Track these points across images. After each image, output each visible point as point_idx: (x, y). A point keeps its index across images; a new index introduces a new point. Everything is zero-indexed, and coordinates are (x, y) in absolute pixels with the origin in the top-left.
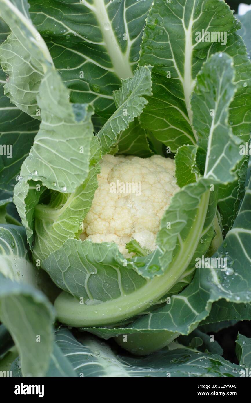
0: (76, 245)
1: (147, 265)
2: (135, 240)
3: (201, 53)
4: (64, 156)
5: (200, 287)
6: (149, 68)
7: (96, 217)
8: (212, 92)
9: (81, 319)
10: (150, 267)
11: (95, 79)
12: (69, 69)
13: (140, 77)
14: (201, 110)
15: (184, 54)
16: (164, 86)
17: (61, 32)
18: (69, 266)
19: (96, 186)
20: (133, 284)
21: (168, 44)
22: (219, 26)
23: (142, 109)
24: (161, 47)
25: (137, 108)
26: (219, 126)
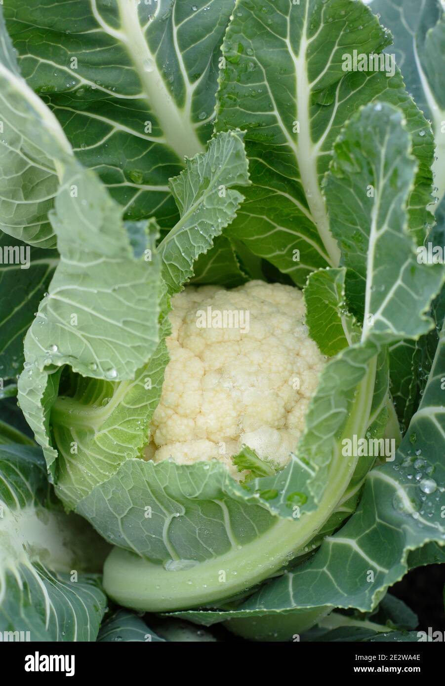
0: (142, 470)
1: (281, 494)
2: (248, 448)
3: (324, 95)
4: (108, 316)
5: (378, 520)
6: (240, 135)
7: (170, 412)
8: (365, 171)
9: (163, 598)
10: (289, 499)
11: (132, 160)
12: (85, 147)
13: (222, 152)
14: (344, 204)
15: (294, 100)
16: (261, 160)
17: (68, 86)
18: (130, 507)
19: (166, 359)
20: (253, 526)
21: (265, 86)
22: (354, 45)
23: (235, 211)
24: (253, 92)
25: (224, 211)
26: (387, 233)
